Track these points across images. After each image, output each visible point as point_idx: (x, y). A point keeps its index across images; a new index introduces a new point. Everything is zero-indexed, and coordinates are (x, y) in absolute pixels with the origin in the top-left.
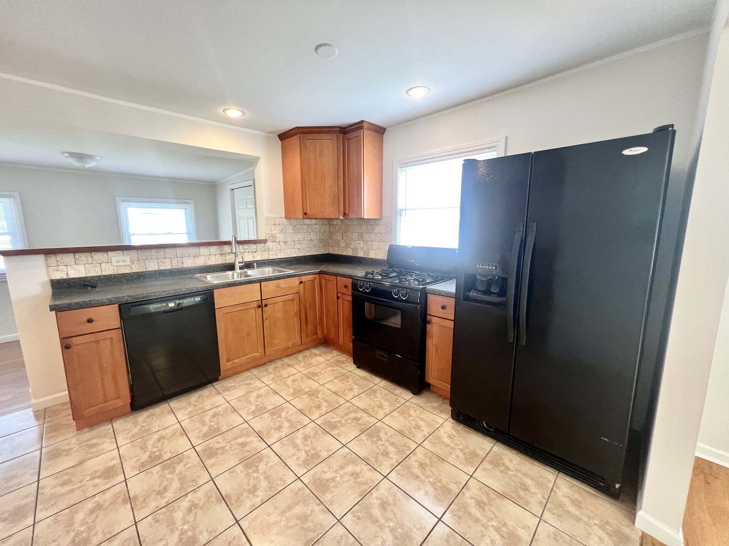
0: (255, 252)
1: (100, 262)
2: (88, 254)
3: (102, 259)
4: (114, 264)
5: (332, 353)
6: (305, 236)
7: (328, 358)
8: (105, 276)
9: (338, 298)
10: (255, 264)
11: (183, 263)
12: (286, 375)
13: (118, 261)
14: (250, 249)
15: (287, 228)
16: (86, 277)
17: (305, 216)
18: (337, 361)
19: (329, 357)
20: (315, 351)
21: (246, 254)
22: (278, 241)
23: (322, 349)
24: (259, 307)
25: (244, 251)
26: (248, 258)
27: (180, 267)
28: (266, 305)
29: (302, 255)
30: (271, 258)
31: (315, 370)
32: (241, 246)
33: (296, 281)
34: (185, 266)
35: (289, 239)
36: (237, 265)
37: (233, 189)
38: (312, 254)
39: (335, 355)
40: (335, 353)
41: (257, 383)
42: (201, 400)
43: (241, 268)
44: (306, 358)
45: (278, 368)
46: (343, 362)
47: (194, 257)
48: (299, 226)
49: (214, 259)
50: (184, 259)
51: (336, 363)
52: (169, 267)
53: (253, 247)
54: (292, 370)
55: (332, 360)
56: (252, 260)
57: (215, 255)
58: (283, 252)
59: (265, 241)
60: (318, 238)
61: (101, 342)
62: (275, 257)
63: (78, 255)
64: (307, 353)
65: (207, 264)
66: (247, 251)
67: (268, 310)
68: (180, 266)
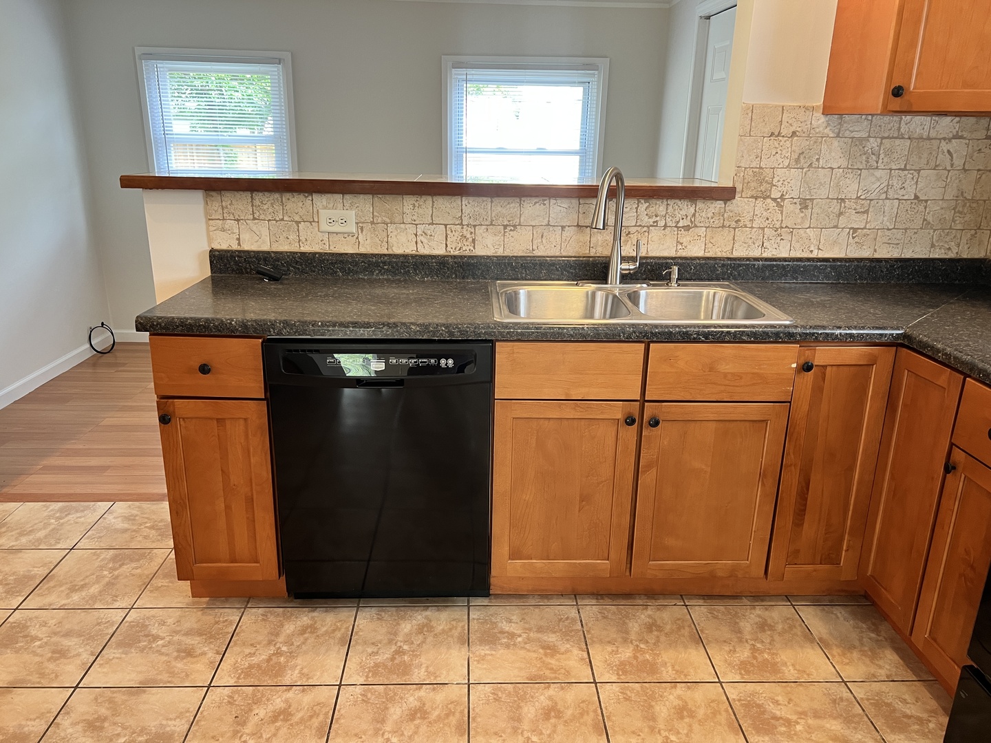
0: (687, 228)
1: (297, 218)
2: (277, 196)
3: (302, 212)
4: (324, 227)
5: (874, 657)
6: (894, 182)
7: (849, 672)
8: (303, 254)
9: (949, 468)
10: (676, 269)
11: (474, 241)
12: (668, 674)
13: (331, 222)
14: (673, 216)
15: (824, 147)
16: (268, 253)
17: (896, 103)
18: (878, 705)
19: (855, 668)
20: (812, 617)
21: (655, 233)
22: (775, 194)
23: (843, 621)
24: (630, 421)
25: (651, 221)
26: (660, 246)
27: (467, 253)
28: (655, 423)
29: (866, 253)
30: (740, 252)
31: (777, 703)
32: (643, 205)
33: (787, 358)
34: (480, 251)
35: (823, 193)
36: (617, 268)
37: (708, 18)
38: (908, 254)
39: (882, 674)
40: (889, 661)
41: (572, 659)
42: (421, 637)
43: (626, 278)
44: (765, 637)
45: (660, 629)
46: (899, 723)
47: (505, 227)
48: (873, 143)
49: (558, 239)
50: (480, 230)
51: (871, 711)
52: (440, 251)
53: (684, 209)
54: (694, 661)
55: (859, 691)
56: (673, 254)
57: (563, 227)
58: (787, 237)
59: (726, 194)
60: (951, 193)
61: (228, 422)
62: (756, 253)
63: (259, 197)
64: (779, 613)
65: (537, 253)
66: (662, 223)
67: (660, 439)
68: (467, 250)
